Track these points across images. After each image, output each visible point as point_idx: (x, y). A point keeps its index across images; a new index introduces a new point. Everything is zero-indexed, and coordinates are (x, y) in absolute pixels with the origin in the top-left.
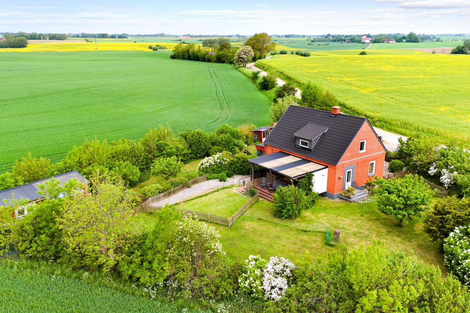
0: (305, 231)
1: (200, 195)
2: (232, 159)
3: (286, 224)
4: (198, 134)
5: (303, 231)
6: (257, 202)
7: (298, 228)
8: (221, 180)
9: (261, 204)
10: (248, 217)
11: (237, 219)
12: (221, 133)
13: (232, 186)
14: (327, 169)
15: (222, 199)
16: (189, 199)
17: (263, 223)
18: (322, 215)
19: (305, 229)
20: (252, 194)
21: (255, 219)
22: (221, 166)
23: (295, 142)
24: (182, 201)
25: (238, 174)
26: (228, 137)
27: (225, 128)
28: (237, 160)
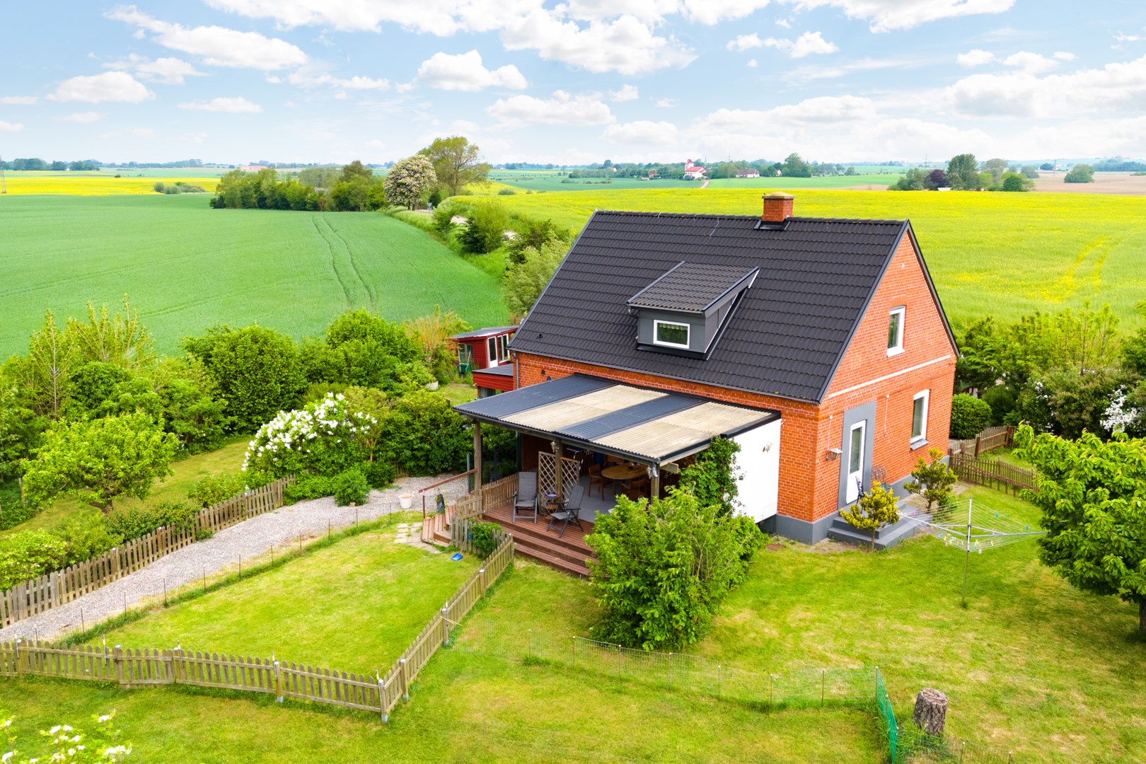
0: (765, 708)
1: (247, 567)
2: (387, 415)
3: (664, 677)
4: (255, 341)
5: (753, 706)
6: (505, 577)
7: (723, 694)
8: (344, 500)
9: (524, 588)
10: (476, 657)
11: (424, 673)
12: (346, 338)
13: (393, 520)
14: (777, 424)
15: (350, 577)
16: (192, 587)
17: (551, 682)
18: (801, 615)
19: (761, 697)
20: (483, 546)
21: (511, 662)
22: (344, 444)
23: (635, 333)
24: (158, 599)
25: (412, 473)
26: (370, 349)
27: (357, 321)
28: (409, 418)
